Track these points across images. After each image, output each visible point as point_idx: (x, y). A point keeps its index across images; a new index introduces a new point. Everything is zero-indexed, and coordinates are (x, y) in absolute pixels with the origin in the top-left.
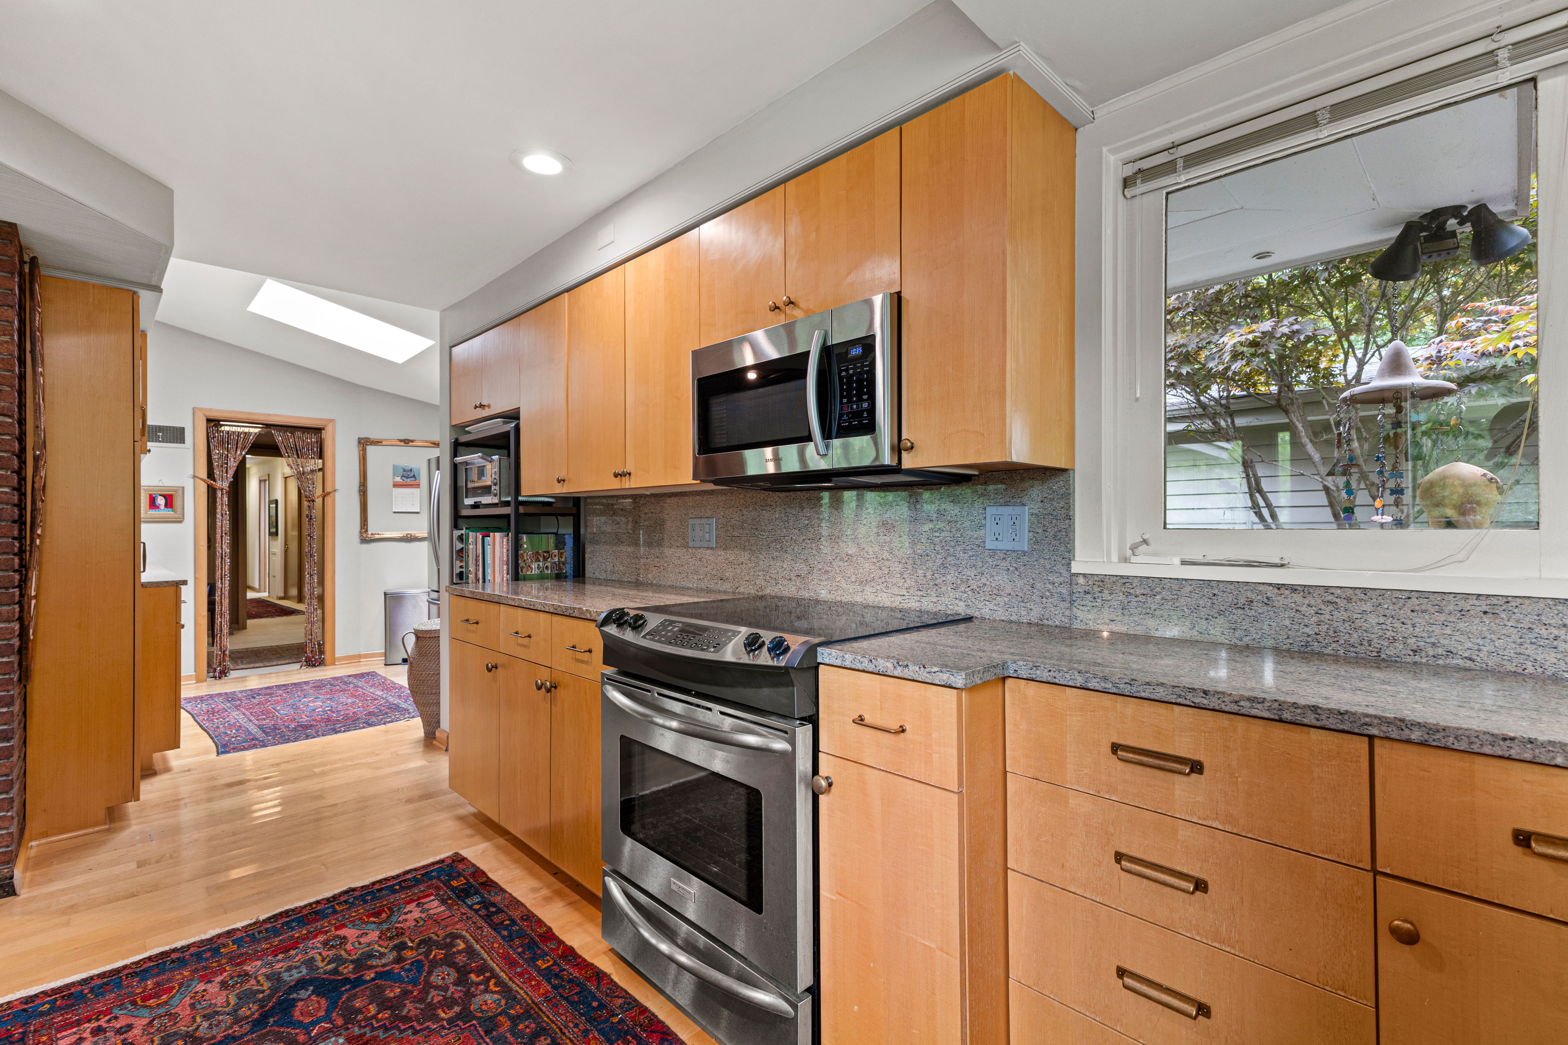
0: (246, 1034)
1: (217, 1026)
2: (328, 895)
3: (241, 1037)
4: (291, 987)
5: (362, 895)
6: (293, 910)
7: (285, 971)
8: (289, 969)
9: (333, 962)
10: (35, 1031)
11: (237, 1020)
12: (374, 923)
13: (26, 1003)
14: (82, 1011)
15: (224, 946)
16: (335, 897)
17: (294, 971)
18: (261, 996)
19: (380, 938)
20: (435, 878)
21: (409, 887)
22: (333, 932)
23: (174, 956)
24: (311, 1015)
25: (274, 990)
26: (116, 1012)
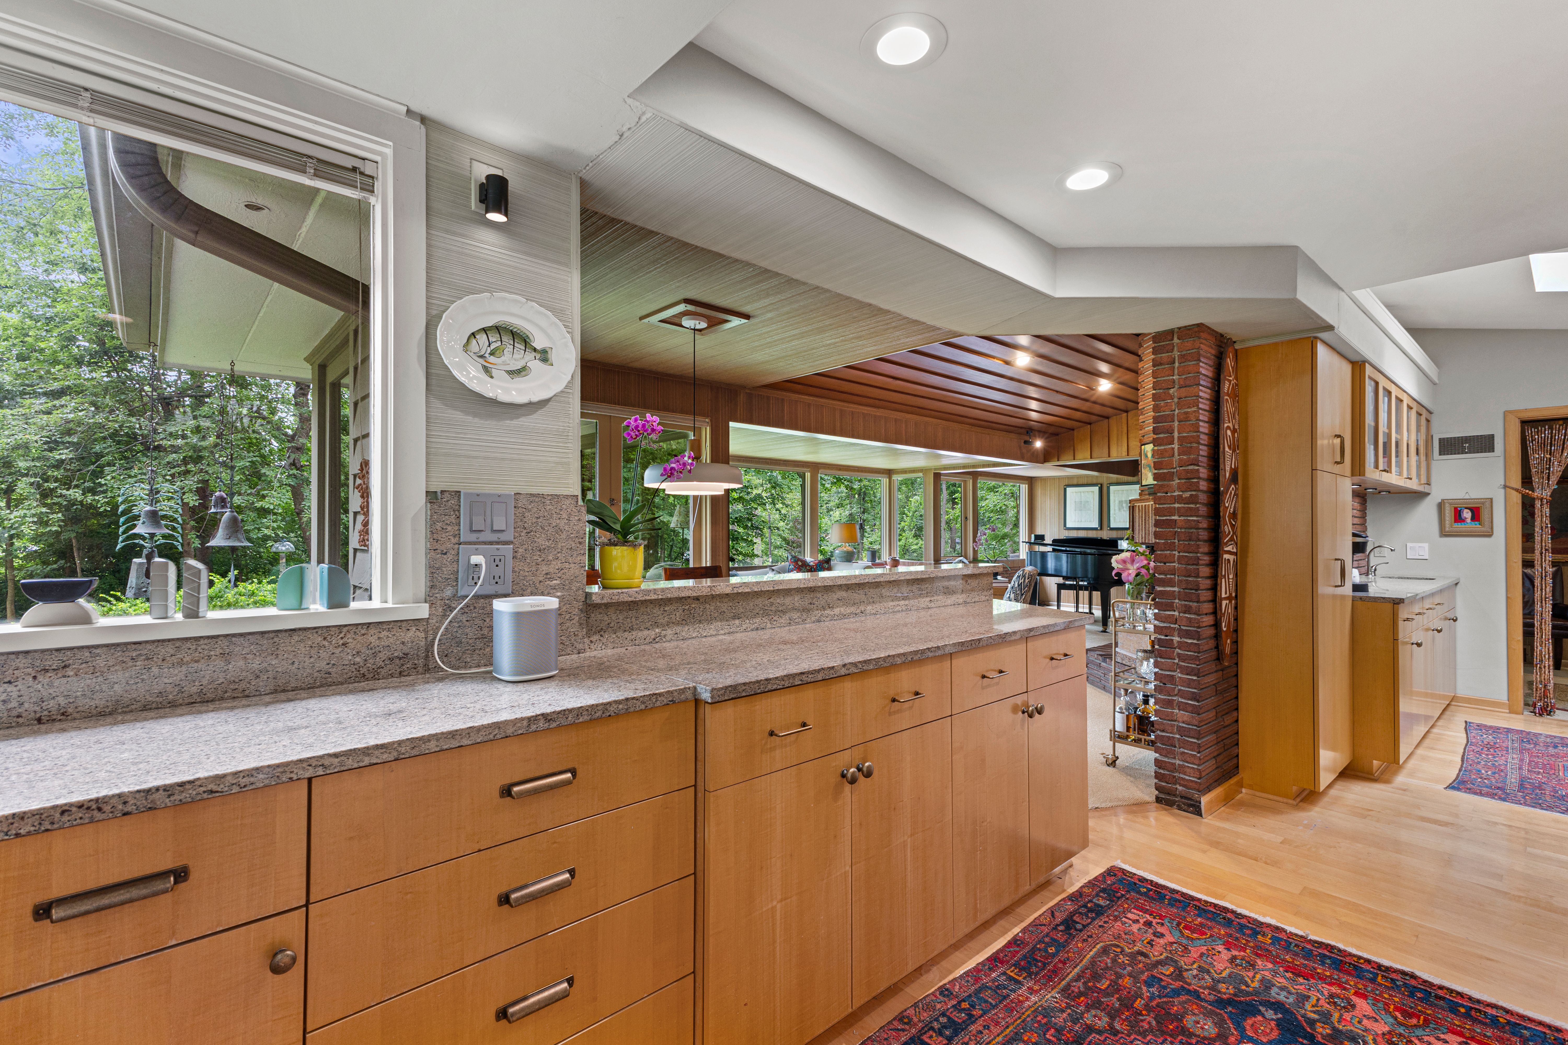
0: (1206, 1001)
1: (1199, 979)
2: (1386, 962)
3: (1202, 1000)
4: (1269, 1001)
5: (1415, 987)
6: (1339, 950)
7: (1278, 987)
8: (1282, 989)
9: (1319, 1015)
10: (1127, 899)
11: (1213, 988)
12: (1396, 1018)
13: (1139, 881)
14: (1154, 906)
15: (1263, 935)
16: (1388, 969)
17: (1284, 993)
18: (1244, 987)
19: (1384, 1034)
20: (1521, 1037)
21: (1475, 1020)
22: (1350, 994)
23: (1229, 915)
24: (1256, 1032)
25: (1256, 992)
26: (1166, 920)
